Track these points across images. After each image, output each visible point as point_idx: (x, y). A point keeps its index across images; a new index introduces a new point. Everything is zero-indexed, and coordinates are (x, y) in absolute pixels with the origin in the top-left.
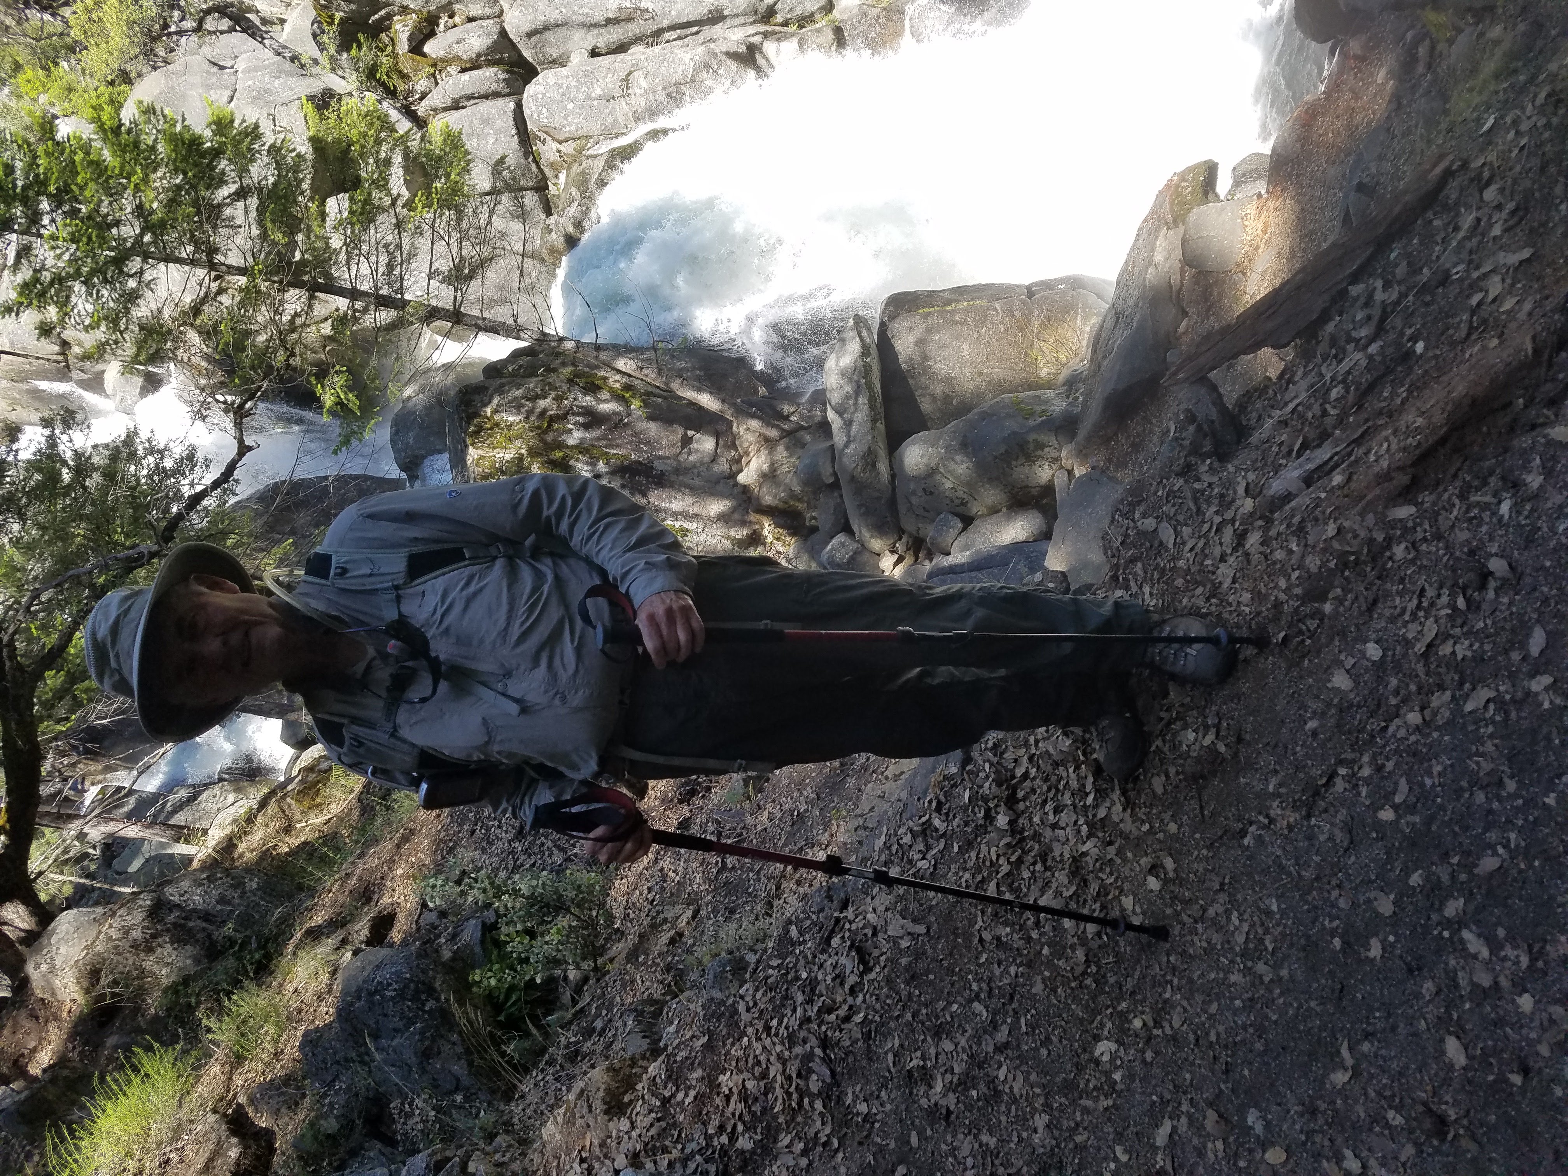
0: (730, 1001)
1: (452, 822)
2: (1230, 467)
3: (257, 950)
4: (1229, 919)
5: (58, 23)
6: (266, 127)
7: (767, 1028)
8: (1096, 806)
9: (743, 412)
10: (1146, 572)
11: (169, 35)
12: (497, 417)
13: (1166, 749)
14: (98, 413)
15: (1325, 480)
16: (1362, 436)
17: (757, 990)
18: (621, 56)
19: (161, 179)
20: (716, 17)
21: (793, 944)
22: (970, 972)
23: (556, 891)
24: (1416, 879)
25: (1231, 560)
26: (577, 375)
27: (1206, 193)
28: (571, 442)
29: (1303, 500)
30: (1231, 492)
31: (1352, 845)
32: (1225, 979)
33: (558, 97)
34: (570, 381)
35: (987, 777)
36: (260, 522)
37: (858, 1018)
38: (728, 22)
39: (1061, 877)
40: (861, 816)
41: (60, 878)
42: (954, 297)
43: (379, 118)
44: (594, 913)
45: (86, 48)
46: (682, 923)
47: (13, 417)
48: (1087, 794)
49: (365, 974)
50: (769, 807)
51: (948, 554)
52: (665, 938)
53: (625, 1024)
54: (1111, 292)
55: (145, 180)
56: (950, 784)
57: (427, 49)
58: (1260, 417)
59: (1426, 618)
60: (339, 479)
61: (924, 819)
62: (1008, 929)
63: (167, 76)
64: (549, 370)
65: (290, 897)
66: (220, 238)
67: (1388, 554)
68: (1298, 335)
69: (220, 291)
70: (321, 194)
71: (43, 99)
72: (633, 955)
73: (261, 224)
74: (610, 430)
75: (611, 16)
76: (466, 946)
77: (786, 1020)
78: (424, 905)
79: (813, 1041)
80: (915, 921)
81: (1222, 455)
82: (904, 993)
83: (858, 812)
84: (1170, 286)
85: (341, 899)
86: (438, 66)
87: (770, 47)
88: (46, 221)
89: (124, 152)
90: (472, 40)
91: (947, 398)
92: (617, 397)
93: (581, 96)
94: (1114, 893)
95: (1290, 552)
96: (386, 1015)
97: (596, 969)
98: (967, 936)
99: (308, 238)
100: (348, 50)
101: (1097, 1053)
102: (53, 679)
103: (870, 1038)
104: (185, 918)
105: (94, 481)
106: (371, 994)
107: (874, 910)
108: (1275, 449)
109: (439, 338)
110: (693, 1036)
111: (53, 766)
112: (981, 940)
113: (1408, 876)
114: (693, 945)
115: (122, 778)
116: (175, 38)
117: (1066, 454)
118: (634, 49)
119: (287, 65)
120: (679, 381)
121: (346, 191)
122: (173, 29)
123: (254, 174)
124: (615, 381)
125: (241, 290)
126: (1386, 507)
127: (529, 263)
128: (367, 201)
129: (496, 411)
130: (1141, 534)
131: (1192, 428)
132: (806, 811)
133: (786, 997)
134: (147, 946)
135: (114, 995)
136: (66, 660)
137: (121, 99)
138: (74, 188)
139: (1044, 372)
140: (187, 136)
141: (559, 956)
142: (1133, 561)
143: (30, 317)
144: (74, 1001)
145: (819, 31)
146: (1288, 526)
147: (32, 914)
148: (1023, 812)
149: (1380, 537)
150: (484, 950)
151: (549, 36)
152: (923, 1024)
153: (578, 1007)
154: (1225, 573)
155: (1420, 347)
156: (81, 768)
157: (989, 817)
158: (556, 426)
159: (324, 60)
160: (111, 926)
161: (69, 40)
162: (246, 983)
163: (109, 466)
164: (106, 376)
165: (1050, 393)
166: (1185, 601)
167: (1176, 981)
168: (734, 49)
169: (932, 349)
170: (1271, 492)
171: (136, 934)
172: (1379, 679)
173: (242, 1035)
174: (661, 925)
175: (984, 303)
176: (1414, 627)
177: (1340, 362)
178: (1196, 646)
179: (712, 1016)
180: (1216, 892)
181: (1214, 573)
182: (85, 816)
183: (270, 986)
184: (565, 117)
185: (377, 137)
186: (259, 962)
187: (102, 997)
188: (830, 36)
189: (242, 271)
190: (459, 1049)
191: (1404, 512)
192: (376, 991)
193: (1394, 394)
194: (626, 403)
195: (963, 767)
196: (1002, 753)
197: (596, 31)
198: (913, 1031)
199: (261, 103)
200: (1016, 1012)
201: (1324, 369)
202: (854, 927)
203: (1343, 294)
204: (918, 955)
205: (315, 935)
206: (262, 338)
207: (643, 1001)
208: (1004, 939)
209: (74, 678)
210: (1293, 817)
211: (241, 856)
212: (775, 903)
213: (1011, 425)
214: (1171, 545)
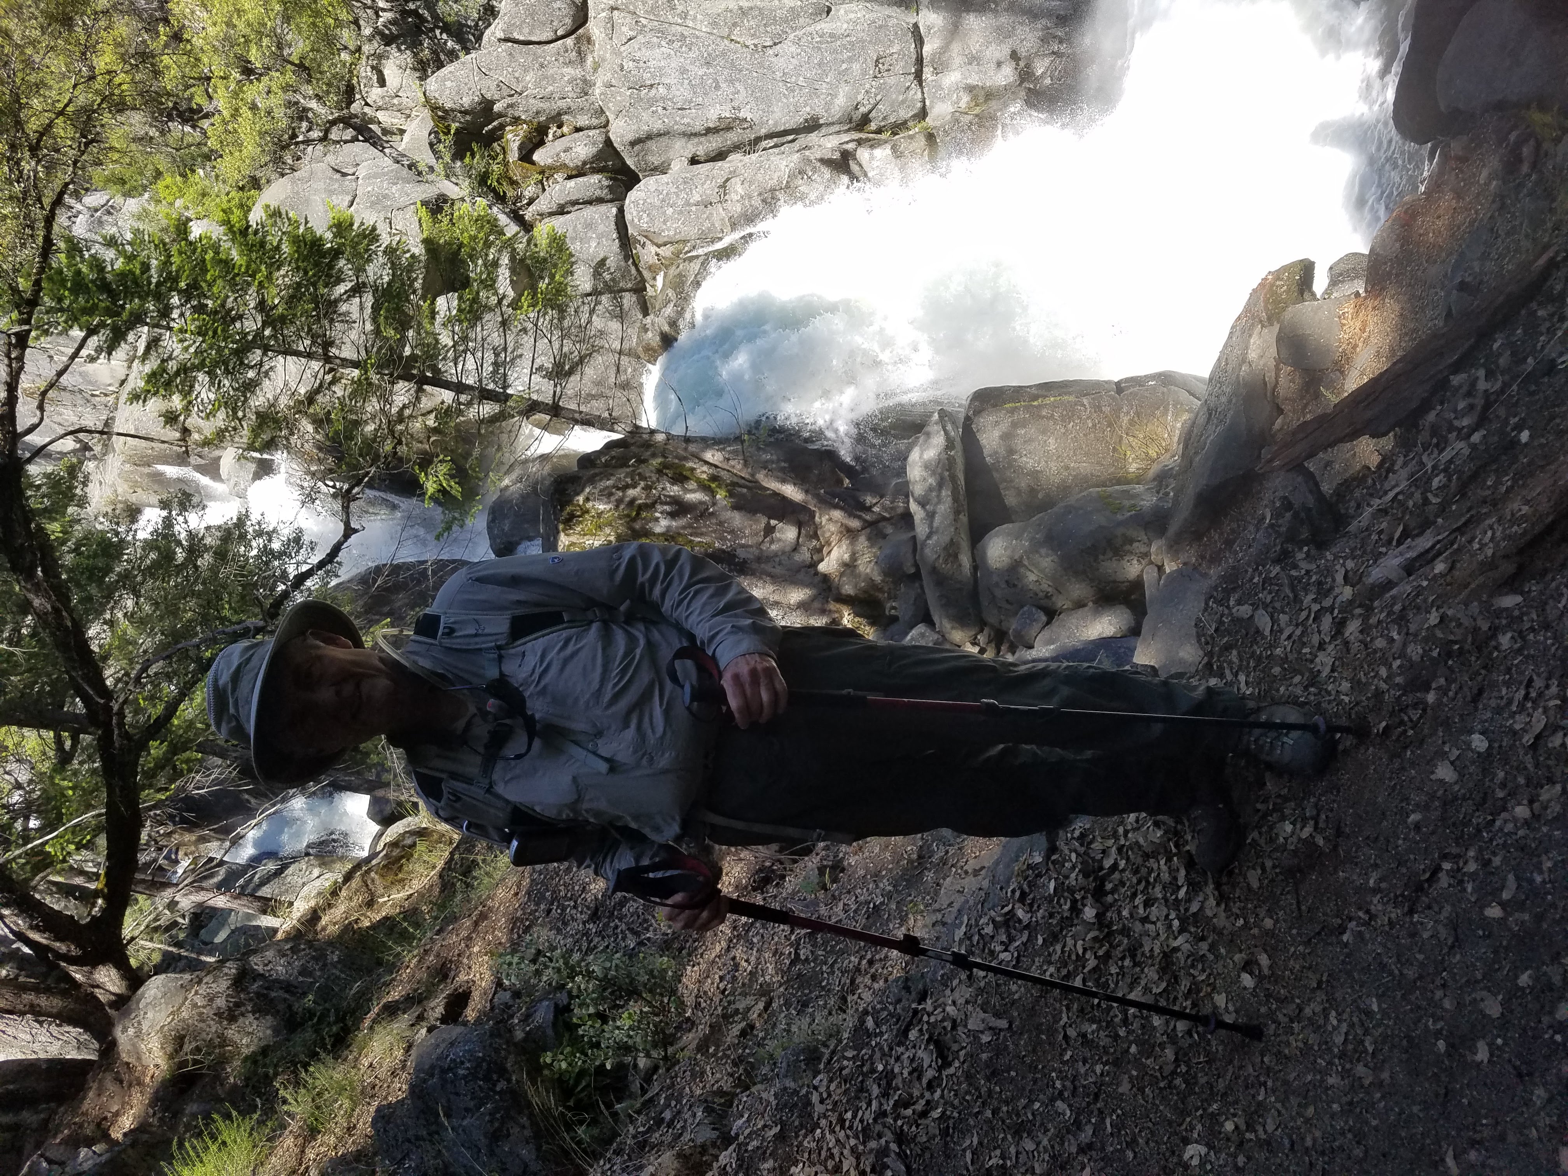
0: (804, 1091)
1: (529, 900)
2: (1329, 556)
3: (336, 1023)
4: (1326, 1018)
5: (197, 134)
6: (383, 230)
7: (841, 1121)
8: (1189, 900)
9: (827, 503)
10: (1241, 660)
11: (297, 143)
12: (589, 505)
13: (1262, 842)
14: (212, 497)
15: (1427, 569)
16: (1465, 524)
17: (831, 1081)
18: (720, 163)
19: (284, 276)
20: (812, 126)
21: (869, 1036)
22: (1054, 1070)
23: (629, 975)
24: (1524, 979)
25: (1330, 648)
26: (665, 466)
27: (1301, 293)
28: (658, 530)
29: (1406, 588)
30: (1329, 580)
31: (1457, 944)
32: (1322, 1081)
33: (658, 203)
34: (659, 472)
35: (1074, 867)
36: (361, 603)
37: (936, 1114)
38: (824, 131)
39: (1151, 973)
40: (939, 911)
41: (150, 945)
42: (1040, 392)
43: (489, 222)
44: (666, 1000)
45: (221, 156)
46: (754, 1016)
47: (133, 498)
48: (1179, 888)
49: (439, 1051)
50: (845, 899)
51: (1031, 647)
52: (736, 1030)
53: (694, 1115)
54: (1202, 390)
55: (269, 277)
56: (1033, 875)
57: (535, 157)
58: (1359, 506)
59: (1534, 709)
60: (437, 562)
61: (1006, 909)
62: (1094, 1026)
63: (293, 182)
64: (641, 461)
65: (369, 972)
66: (336, 331)
67: (1493, 643)
68: (1399, 424)
69: (333, 382)
70: (432, 292)
71: (179, 203)
72: (702, 1047)
73: (374, 320)
74: (696, 519)
75: (711, 125)
76: (539, 1028)
77: (860, 1113)
78: (499, 984)
79: (889, 1136)
80: (997, 1015)
81: (1320, 543)
82: (984, 1090)
83: (936, 906)
84: (1265, 383)
85: (418, 976)
86: (547, 173)
87: (863, 154)
88: (175, 314)
89: (251, 251)
90: (579, 149)
91: (1032, 491)
92: (704, 487)
93: (680, 202)
94: (1206, 989)
95: (1392, 640)
96: (457, 1094)
97: (666, 1058)
98: (1051, 1032)
99: (419, 334)
100: (462, 159)
101: (1186, 1156)
102: (156, 749)
103: (948, 1134)
104: (267, 988)
105: (205, 561)
106: (444, 1071)
107: (954, 1003)
108: (1374, 537)
109: (537, 431)
110: (765, 1126)
111: (149, 835)
112: (1066, 1037)
113: (1517, 977)
114: (764, 1039)
115: (214, 849)
116: (302, 147)
117: (1157, 549)
118: (732, 157)
119: (405, 171)
120: (764, 472)
121: (455, 291)
122: (301, 138)
123: (371, 274)
124: (703, 472)
125: (353, 382)
126: (1491, 596)
127: (625, 360)
128: (475, 300)
129: (587, 500)
130: (1237, 621)
131: (1288, 515)
132: (882, 903)
133: (862, 1089)
134: (231, 1015)
135: (195, 1062)
136: (170, 732)
137: (250, 203)
138: (203, 284)
139: (1133, 468)
140: (309, 237)
141: (630, 1042)
142: (1228, 648)
143: (155, 405)
144: (157, 1066)
145: (911, 137)
146: (1388, 615)
147: (123, 977)
148: (1111, 905)
149: (1485, 626)
150: (556, 1033)
151: (652, 145)
152: (1003, 1122)
153: (647, 1097)
154: (1324, 661)
155: (1525, 436)
156: (176, 839)
157: (1076, 909)
158: (644, 514)
159: (439, 168)
160: (196, 993)
161: (206, 149)
162: (323, 1055)
163: (219, 547)
164: (222, 462)
165: (1140, 488)
166: (1282, 689)
167: (1270, 1083)
168: (828, 155)
169: (1018, 443)
170: (1371, 580)
171: (221, 1002)
172: (1486, 771)
173: (318, 1108)
174: (732, 1016)
175: (1072, 398)
176: (1521, 719)
177: (1441, 451)
178: (1295, 734)
179: (785, 1106)
180: (1313, 990)
181: (1312, 661)
182: (177, 885)
183: (345, 1060)
184: (665, 222)
185: (487, 240)
186: (337, 1035)
187: (183, 1064)
188: (922, 141)
189: (356, 364)
190: (527, 1133)
191: (1509, 601)
192: (450, 1069)
193: (1498, 482)
194: (712, 493)
195: (1047, 858)
196: (1091, 842)
197: (696, 140)
198: (993, 1130)
199: (379, 207)
200: (1100, 1112)
201: (1425, 458)
202: (932, 1019)
203: (1442, 385)
204: (998, 1050)
205: (392, 1011)
206: (370, 428)
207: (714, 1092)
208: (1090, 1037)
209: (175, 749)
210: (1395, 913)
211: (324, 929)
212: (849, 998)
213: (1099, 519)
214: (1267, 632)
